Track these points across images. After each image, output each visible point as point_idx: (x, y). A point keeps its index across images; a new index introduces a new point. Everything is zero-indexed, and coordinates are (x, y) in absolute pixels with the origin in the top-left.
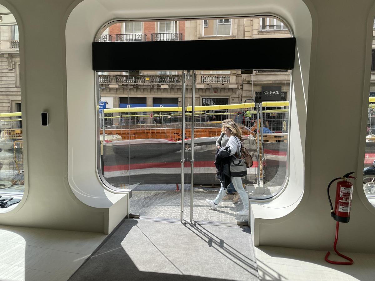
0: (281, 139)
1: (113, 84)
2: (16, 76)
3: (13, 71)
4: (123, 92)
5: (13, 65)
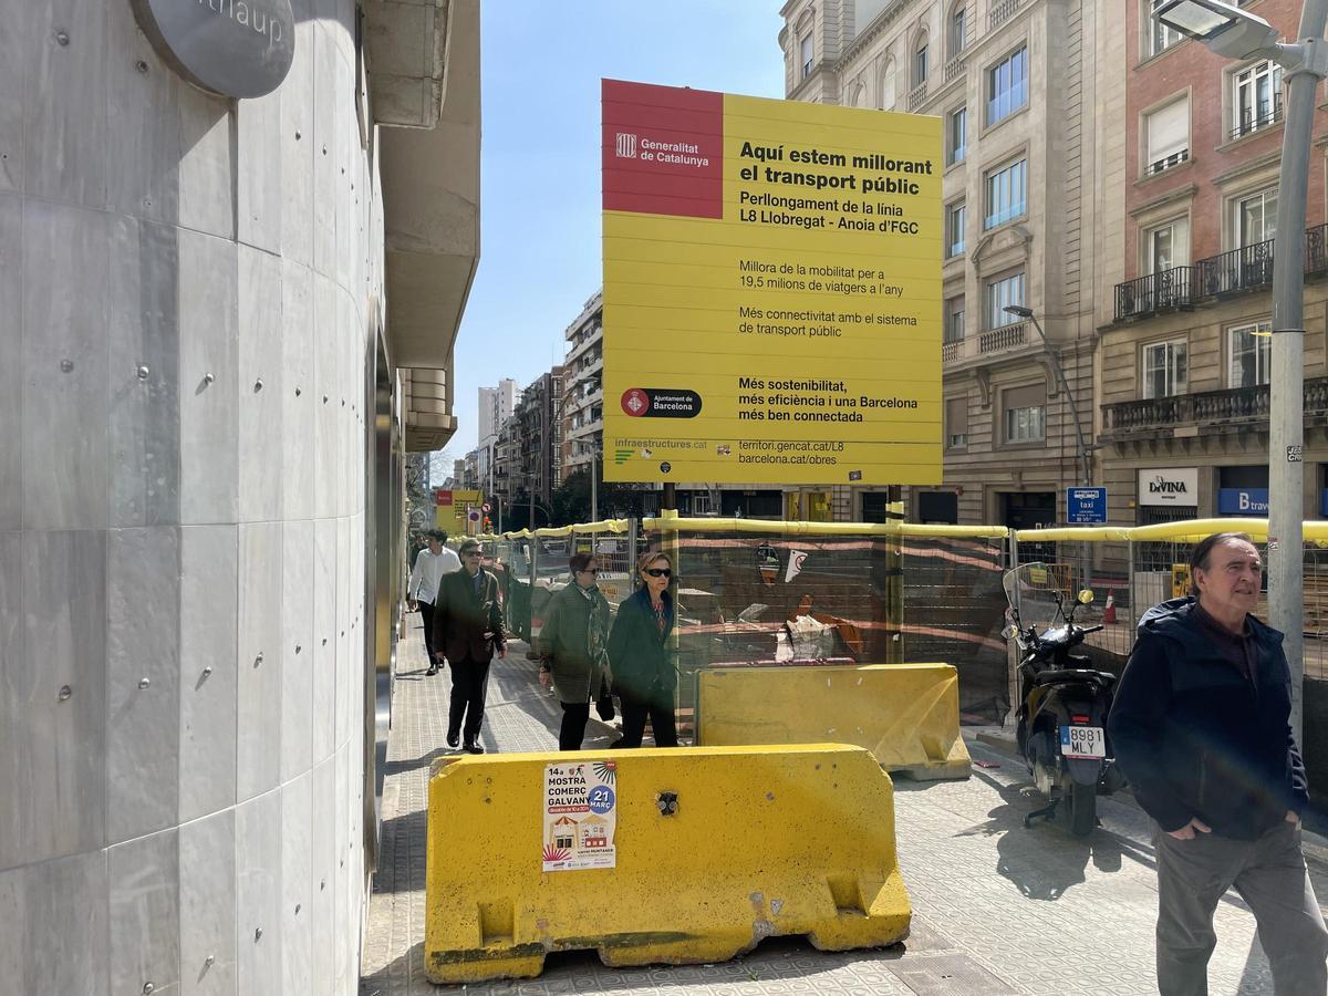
0: (1308, 619)
1: (1185, 423)
2: (995, 419)
3: (990, 410)
4: (1244, 447)
5: (989, 394)
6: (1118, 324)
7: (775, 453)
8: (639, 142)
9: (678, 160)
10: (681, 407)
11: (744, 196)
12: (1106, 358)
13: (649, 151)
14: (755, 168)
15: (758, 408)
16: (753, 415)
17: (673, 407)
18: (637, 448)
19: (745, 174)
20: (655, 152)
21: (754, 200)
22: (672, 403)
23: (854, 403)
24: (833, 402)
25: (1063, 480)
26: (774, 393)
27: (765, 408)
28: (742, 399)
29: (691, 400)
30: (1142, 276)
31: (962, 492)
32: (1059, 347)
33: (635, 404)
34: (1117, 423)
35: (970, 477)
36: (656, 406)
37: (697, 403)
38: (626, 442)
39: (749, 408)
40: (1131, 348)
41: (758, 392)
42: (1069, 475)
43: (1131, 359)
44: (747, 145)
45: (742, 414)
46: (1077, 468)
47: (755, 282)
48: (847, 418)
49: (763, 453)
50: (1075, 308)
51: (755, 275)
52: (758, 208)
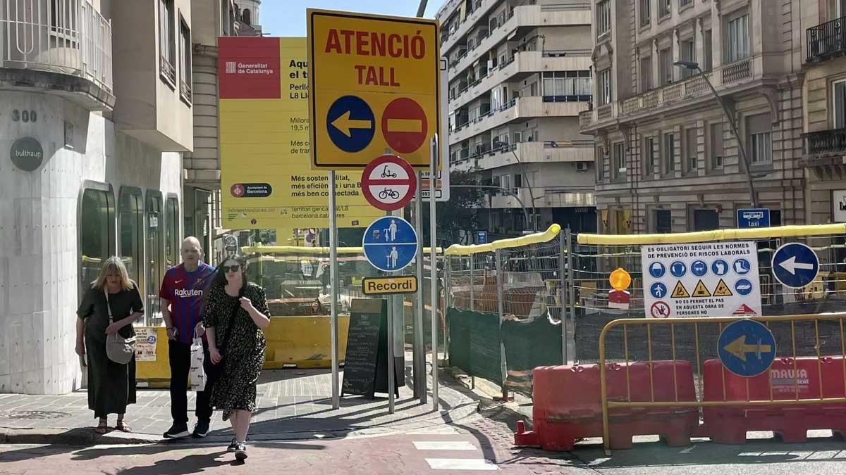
2: (741, 143)
3: (736, 135)
5: (735, 120)
6: (809, 64)
7: (312, 213)
8: (237, 65)
9: (257, 72)
10: (261, 192)
11: (292, 86)
12: (810, 91)
13: (242, 69)
14: (297, 72)
15: (302, 190)
16: (299, 194)
17: (257, 192)
18: (239, 213)
19: (292, 75)
20: (245, 69)
21: (297, 88)
22: (258, 190)
23: (354, 186)
24: (342, 186)
25: (785, 200)
26: (310, 182)
27: (306, 190)
28: (293, 186)
29: (266, 188)
30: (829, 20)
31: (721, 210)
32: (777, 80)
33: (238, 191)
34: (813, 150)
35: (725, 197)
36: (248, 192)
37: (269, 189)
38: (234, 210)
39: (296, 190)
40: (823, 84)
41: (301, 183)
42: (789, 195)
43: (823, 94)
44: (293, 61)
45: (293, 194)
46: (794, 189)
47: (299, 128)
48: (350, 193)
49: (304, 213)
50: (788, 46)
51: (298, 125)
52: (299, 92)
